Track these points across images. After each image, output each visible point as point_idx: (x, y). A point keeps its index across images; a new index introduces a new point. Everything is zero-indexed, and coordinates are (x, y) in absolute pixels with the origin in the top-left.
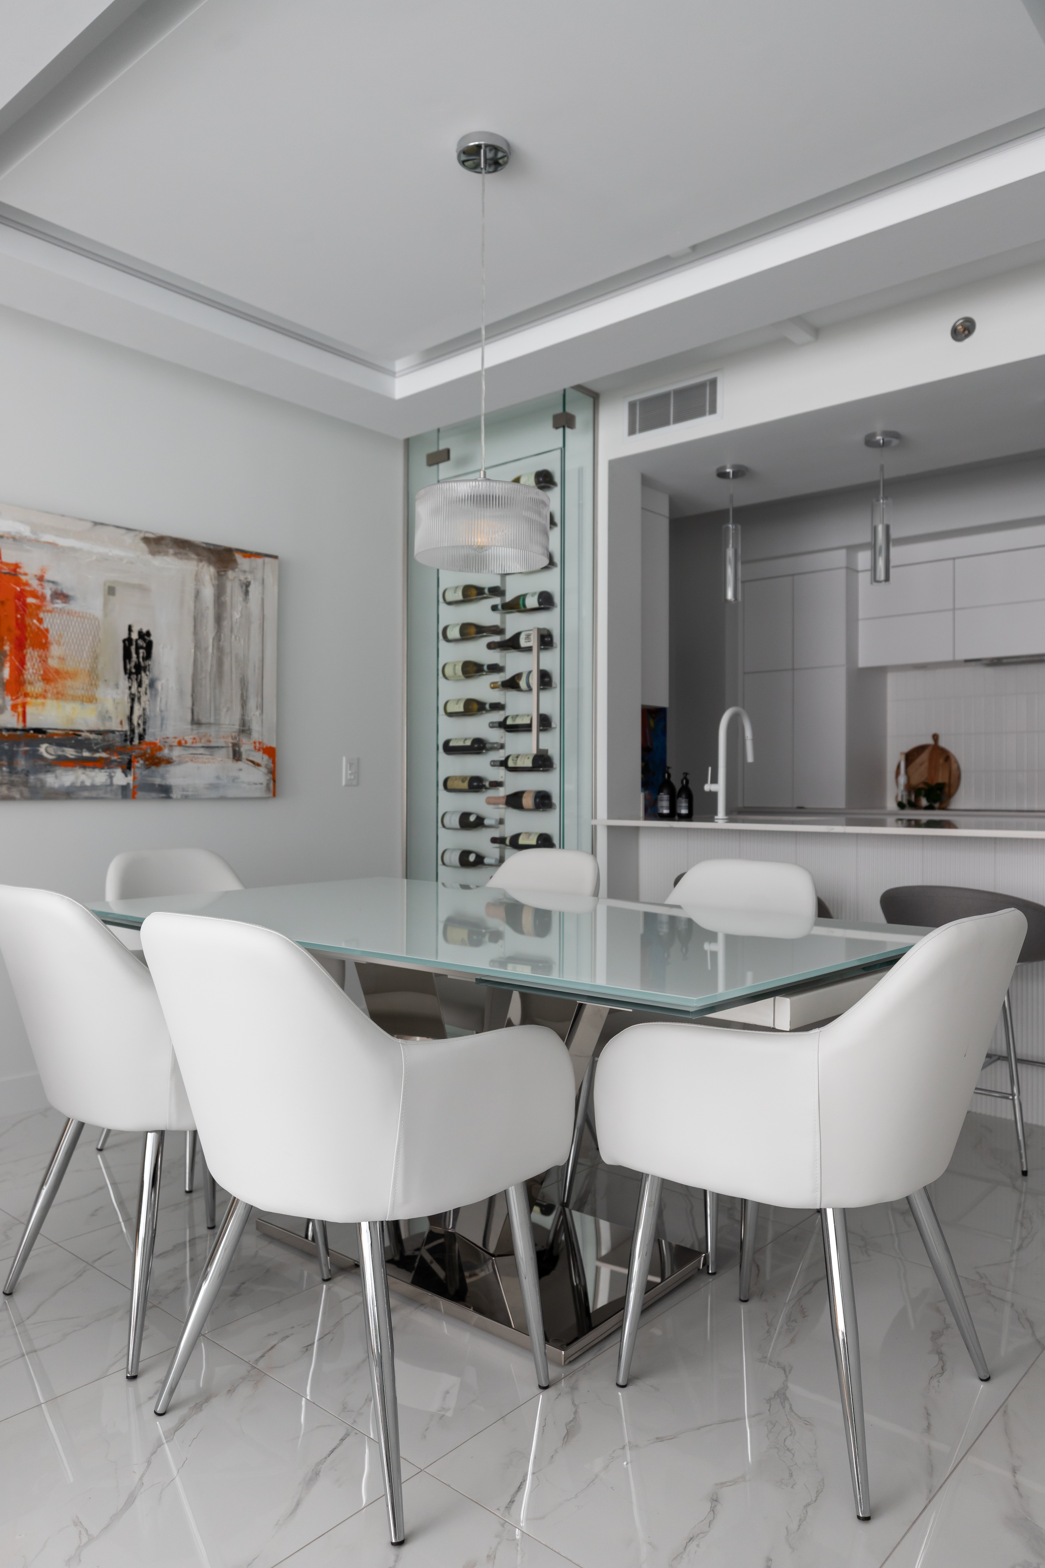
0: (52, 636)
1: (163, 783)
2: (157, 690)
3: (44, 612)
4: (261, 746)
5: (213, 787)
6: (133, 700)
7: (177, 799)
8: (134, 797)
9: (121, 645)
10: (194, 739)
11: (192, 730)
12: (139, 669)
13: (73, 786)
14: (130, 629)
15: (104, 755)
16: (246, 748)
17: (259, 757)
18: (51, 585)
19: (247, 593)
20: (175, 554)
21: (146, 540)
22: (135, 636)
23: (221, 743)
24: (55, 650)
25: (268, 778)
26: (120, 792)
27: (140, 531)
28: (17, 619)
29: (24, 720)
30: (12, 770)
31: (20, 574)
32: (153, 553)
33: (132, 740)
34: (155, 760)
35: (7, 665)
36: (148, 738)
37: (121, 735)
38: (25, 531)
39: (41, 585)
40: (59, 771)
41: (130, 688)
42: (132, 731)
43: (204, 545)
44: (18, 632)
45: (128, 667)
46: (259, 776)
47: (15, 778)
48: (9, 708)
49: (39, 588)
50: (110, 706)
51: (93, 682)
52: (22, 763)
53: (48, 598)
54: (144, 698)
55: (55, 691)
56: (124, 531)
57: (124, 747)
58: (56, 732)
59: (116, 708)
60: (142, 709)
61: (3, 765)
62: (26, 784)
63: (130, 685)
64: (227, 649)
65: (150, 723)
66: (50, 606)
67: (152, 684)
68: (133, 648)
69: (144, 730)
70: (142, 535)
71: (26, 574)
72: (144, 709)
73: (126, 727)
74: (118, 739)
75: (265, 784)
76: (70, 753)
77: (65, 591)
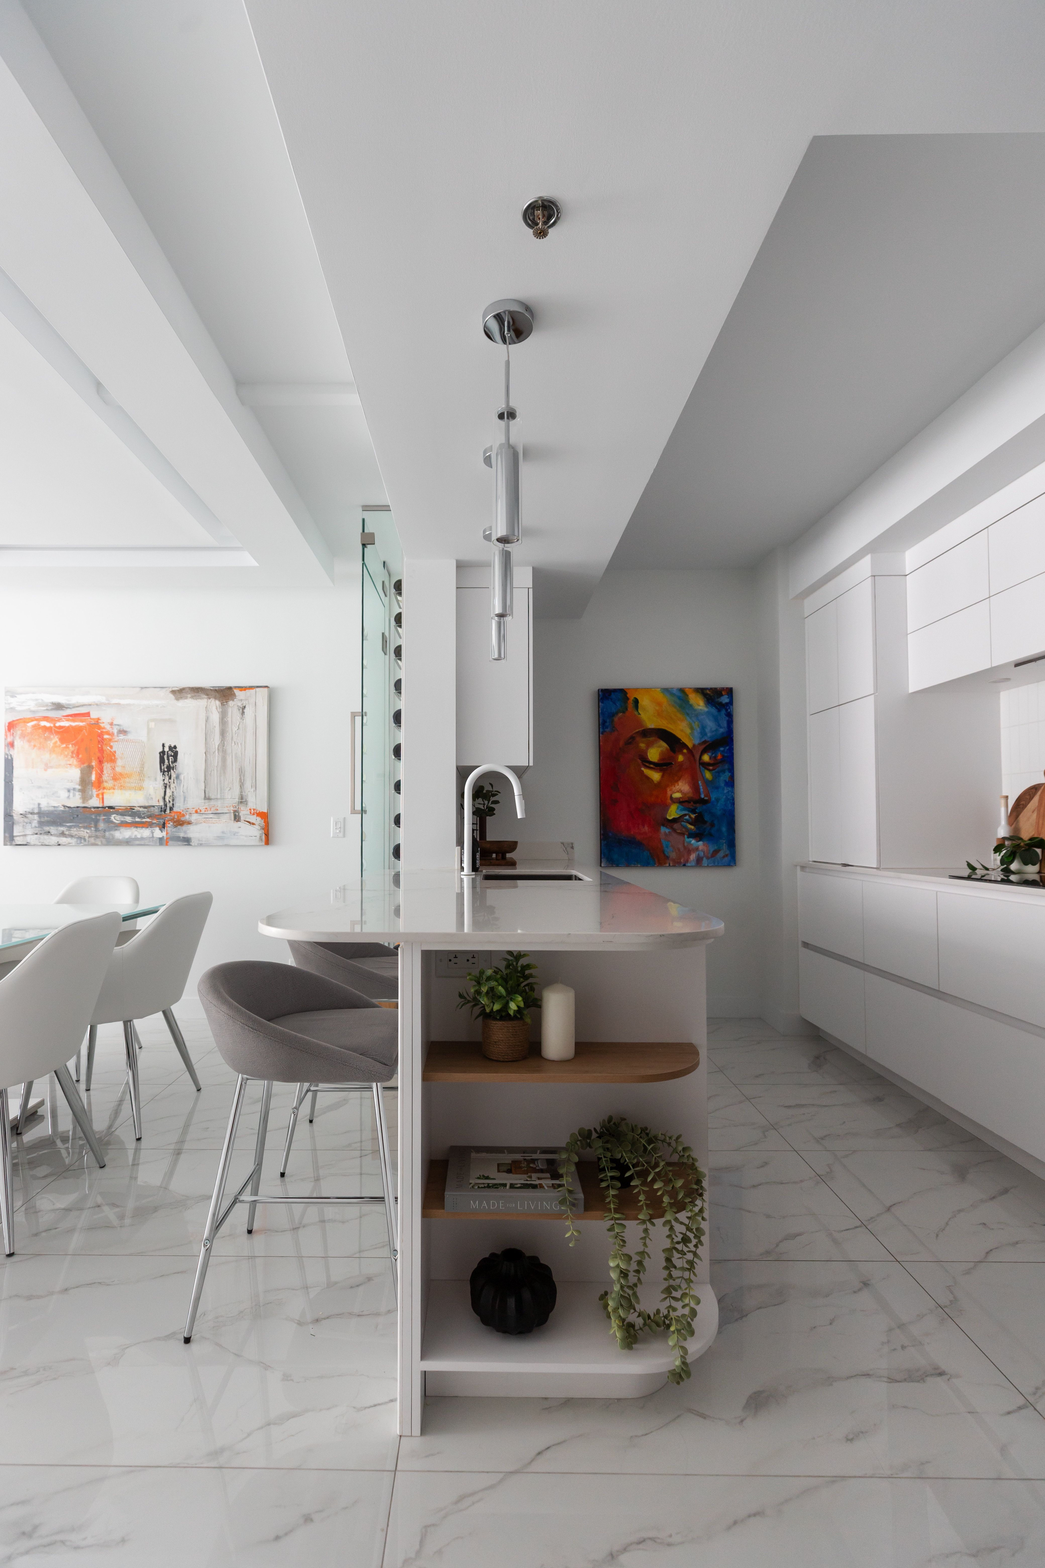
0: (118, 755)
1: (186, 836)
2: (181, 780)
3: (113, 742)
4: (255, 811)
5: (220, 838)
6: (166, 787)
7: (195, 846)
8: (167, 845)
9: (158, 755)
10: (206, 808)
11: (205, 803)
12: (169, 768)
13: (130, 838)
14: (163, 745)
15: (148, 820)
16: (244, 812)
17: (253, 819)
18: (117, 726)
19: (243, 713)
20: (192, 697)
21: (173, 692)
22: (167, 749)
23: (225, 810)
24: (119, 762)
25: (261, 832)
26: (158, 840)
27: (169, 687)
28: (99, 747)
29: (103, 802)
30: (97, 830)
31: (100, 723)
32: (177, 699)
33: (165, 811)
34: (180, 823)
35: (94, 773)
36: (175, 809)
37: (158, 808)
38: (103, 699)
39: (112, 727)
40: (122, 829)
41: (164, 780)
42: (166, 805)
43: (212, 688)
44: (99, 755)
45: (163, 768)
46: (255, 832)
47: (98, 834)
48: (95, 796)
49: (110, 730)
50: (151, 791)
51: (141, 779)
52: (102, 825)
53: (116, 734)
54: (172, 786)
55: (120, 785)
56: (159, 689)
57: (160, 815)
58: (120, 808)
59: (155, 793)
60: (171, 792)
61: (92, 827)
62: (104, 837)
63: (164, 778)
64: (229, 751)
65: (176, 800)
66: (116, 738)
67: (178, 777)
68: (165, 757)
69: (173, 804)
70: (171, 690)
71: (103, 723)
72: (173, 792)
73: (162, 803)
74: (157, 811)
75: (258, 836)
76: (128, 819)
77: (125, 729)
